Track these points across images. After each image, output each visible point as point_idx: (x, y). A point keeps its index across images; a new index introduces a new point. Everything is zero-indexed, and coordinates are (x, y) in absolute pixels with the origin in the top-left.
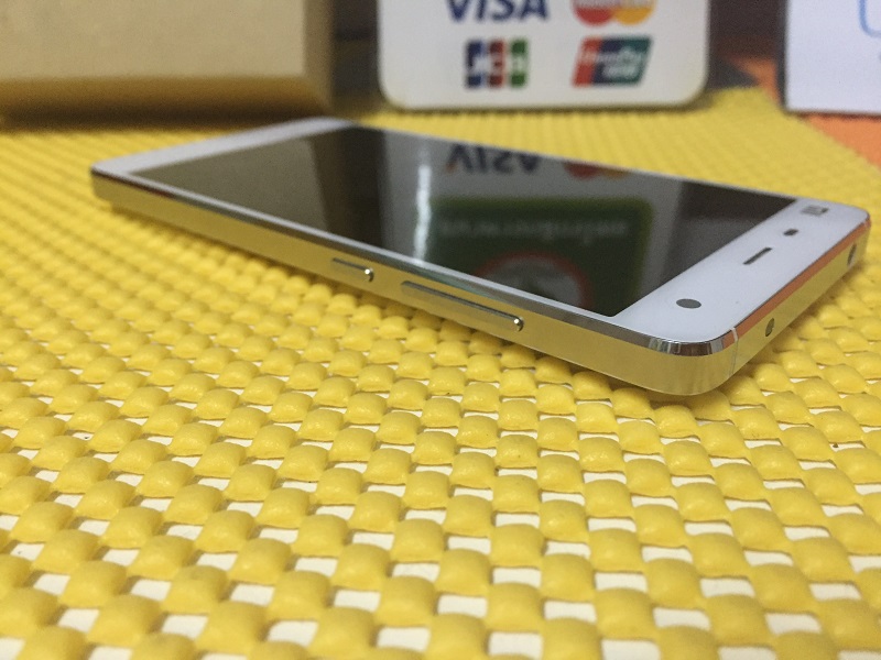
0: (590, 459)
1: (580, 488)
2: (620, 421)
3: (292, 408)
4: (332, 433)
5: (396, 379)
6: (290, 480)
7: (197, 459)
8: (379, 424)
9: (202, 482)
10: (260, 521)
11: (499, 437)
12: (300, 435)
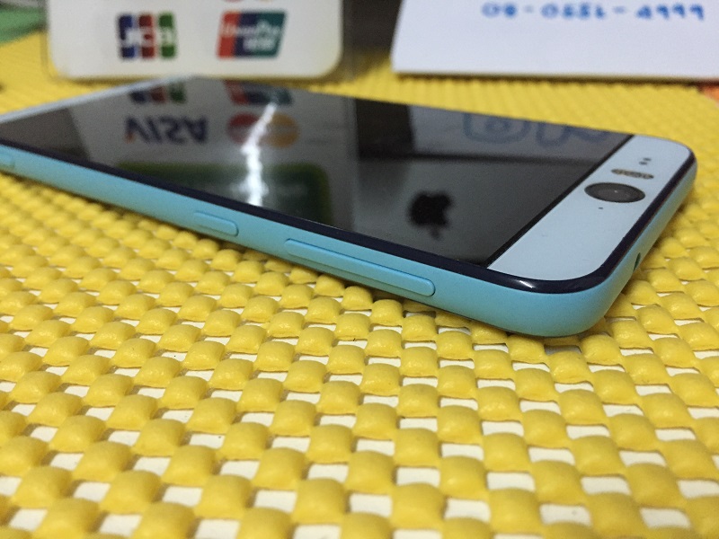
0: (488, 409)
1: (479, 439)
2: (517, 366)
3: (205, 357)
4: (243, 383)
5: (305, 325)
6: (199, 433)
7: (110, 411)
8: (287, 372)
9: (115, 437)
10: (165, 480)
11: (401, 384)
12: (211, 384)
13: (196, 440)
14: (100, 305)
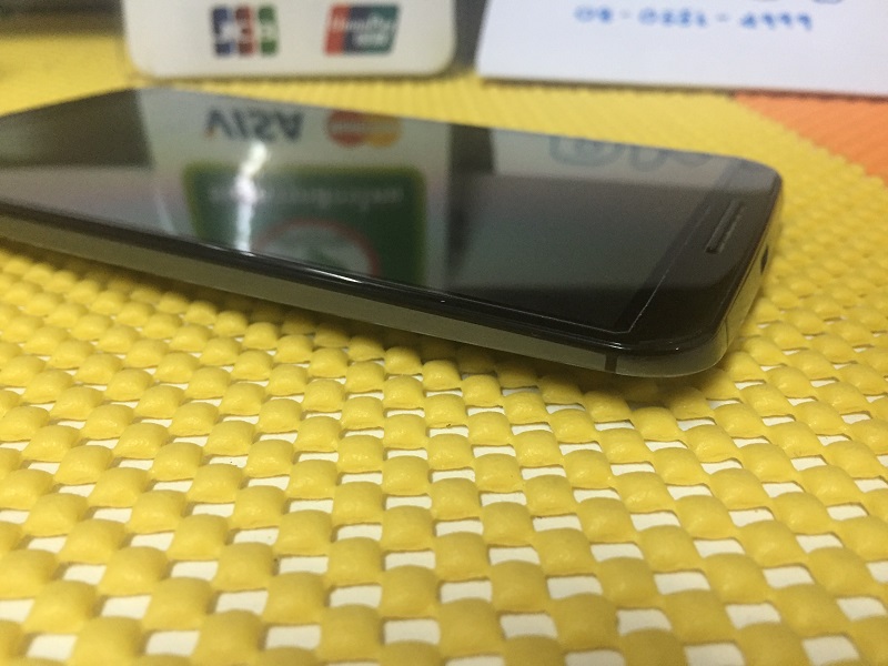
1: (530, 538)
2: (566, 449)
4: (234, 497)
5: (302, 415)
6: (182, 561)
9: (72, 574)
10: (147, 626)
11: (430, 480)
12: (190, 498)
13: (179, 571)
14: (26, 404)
